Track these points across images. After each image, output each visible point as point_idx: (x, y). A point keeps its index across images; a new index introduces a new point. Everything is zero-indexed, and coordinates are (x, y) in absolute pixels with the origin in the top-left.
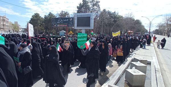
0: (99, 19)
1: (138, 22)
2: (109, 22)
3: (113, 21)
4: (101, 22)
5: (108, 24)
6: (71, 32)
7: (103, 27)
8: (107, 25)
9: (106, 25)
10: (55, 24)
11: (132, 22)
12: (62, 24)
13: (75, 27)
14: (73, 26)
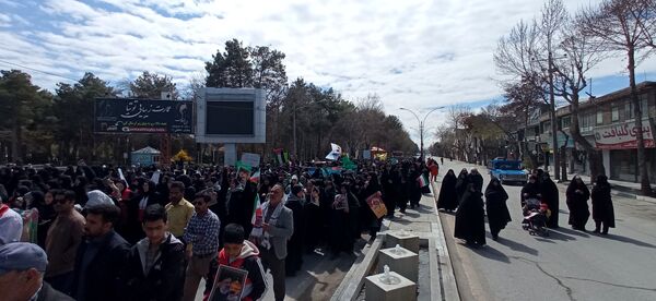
0: (284, 110)
1: (393, 123)
2: (316, 122)
3: (328, 117)
4: (292, 120)
5: (312, 125)
6: (182, 152)
7: (297, 136)
8: (311, 129)
9: (308, 131)
10: (111, 123)
11: (380, 122)
12: (144, 124)
13: (200, 135)
14: (190, 133)
